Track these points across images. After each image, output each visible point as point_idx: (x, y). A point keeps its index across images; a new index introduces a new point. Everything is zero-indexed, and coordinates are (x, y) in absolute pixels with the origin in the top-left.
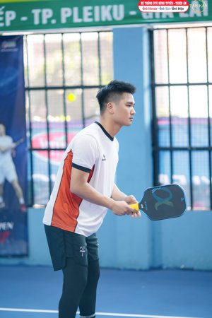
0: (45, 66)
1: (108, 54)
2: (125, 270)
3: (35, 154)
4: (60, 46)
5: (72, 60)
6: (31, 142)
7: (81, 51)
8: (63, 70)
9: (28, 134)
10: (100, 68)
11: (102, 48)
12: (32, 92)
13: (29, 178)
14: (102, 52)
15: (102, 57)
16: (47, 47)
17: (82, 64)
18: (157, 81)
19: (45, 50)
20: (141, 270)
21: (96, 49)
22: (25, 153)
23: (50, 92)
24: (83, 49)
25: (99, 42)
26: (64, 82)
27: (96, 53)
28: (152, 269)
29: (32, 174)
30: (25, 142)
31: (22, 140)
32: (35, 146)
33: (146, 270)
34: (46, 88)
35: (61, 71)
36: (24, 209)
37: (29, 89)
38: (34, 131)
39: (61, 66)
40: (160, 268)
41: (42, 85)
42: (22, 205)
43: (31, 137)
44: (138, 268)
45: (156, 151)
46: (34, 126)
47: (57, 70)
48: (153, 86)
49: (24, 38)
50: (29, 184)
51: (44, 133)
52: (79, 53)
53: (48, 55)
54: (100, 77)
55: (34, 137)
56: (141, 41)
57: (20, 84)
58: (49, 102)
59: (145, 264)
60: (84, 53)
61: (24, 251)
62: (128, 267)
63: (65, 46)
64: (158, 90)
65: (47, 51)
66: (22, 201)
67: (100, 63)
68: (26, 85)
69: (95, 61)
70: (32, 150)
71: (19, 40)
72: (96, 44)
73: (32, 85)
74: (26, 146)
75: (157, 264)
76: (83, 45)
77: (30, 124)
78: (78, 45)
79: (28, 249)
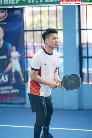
0: (33, 21)
1: (60, 16)
2: (67, 110)
3: (29, 59)
4: (39, 12)
5: (45, 19)
6: (27, 54)
7: (49, 14)
8: (41, 23)
9: (25, 51)
10: (57, 22)
11: (58, 13)
12: (27, 33)
13: (26, 69)
14: (58, 15)
15: (58, 17)
16: (34, 13)
17: (49, 20)
18: (82, 28)
19: (33, 14)
20: (74, 110)
21: (55, 13)
22: (24, 59)
23: (35, 32)
24: (50, 14)
25: (56, 10)
26: (41, 28)
27: (55, 15)
28: (79, 110)
29: (27, 68)
30: (24, 54)
31: (23, 53)
32: (28, 56)
33: (76, 110)
34: (33, 31)
35: (40, 23)
36: (24, 83)
37: (26, 31)
38: (28, 49)
39: (40, 21)
40: (83, 109)
41: (32, 29)
42: (23, 82)
43: (27, 52)
44: (73, 109)
45: (81, 58)
46: (28, 47)
47: (38, 23)
48: (80, 30)
49: (24, 9)
50: (26, 72)
51: (32, 50)
52: (48, 16)
53: (34, 16)
54: (57, 26)
55: (28, 52)
56: (75, 10)
57: (22, 29)
58: (35, 36)
59: (76, 107)
60: (50, 15)
61: (23, 102)
62: (69, 109)
63: (42, 12)
64: (82, 31)
65: (34, 14)
66: (23, 80)
67: (57, 20)
68: (25, 29)
69: (55, 19)
70: (27, 57)
71: (22, 10)
72: (55, 12)
73: (27, 29)
74: (24, 56)
75: (81, 108)
76: (50, 12)
77: (27, 46)
78: (47, 12)
79: (25, 101)
